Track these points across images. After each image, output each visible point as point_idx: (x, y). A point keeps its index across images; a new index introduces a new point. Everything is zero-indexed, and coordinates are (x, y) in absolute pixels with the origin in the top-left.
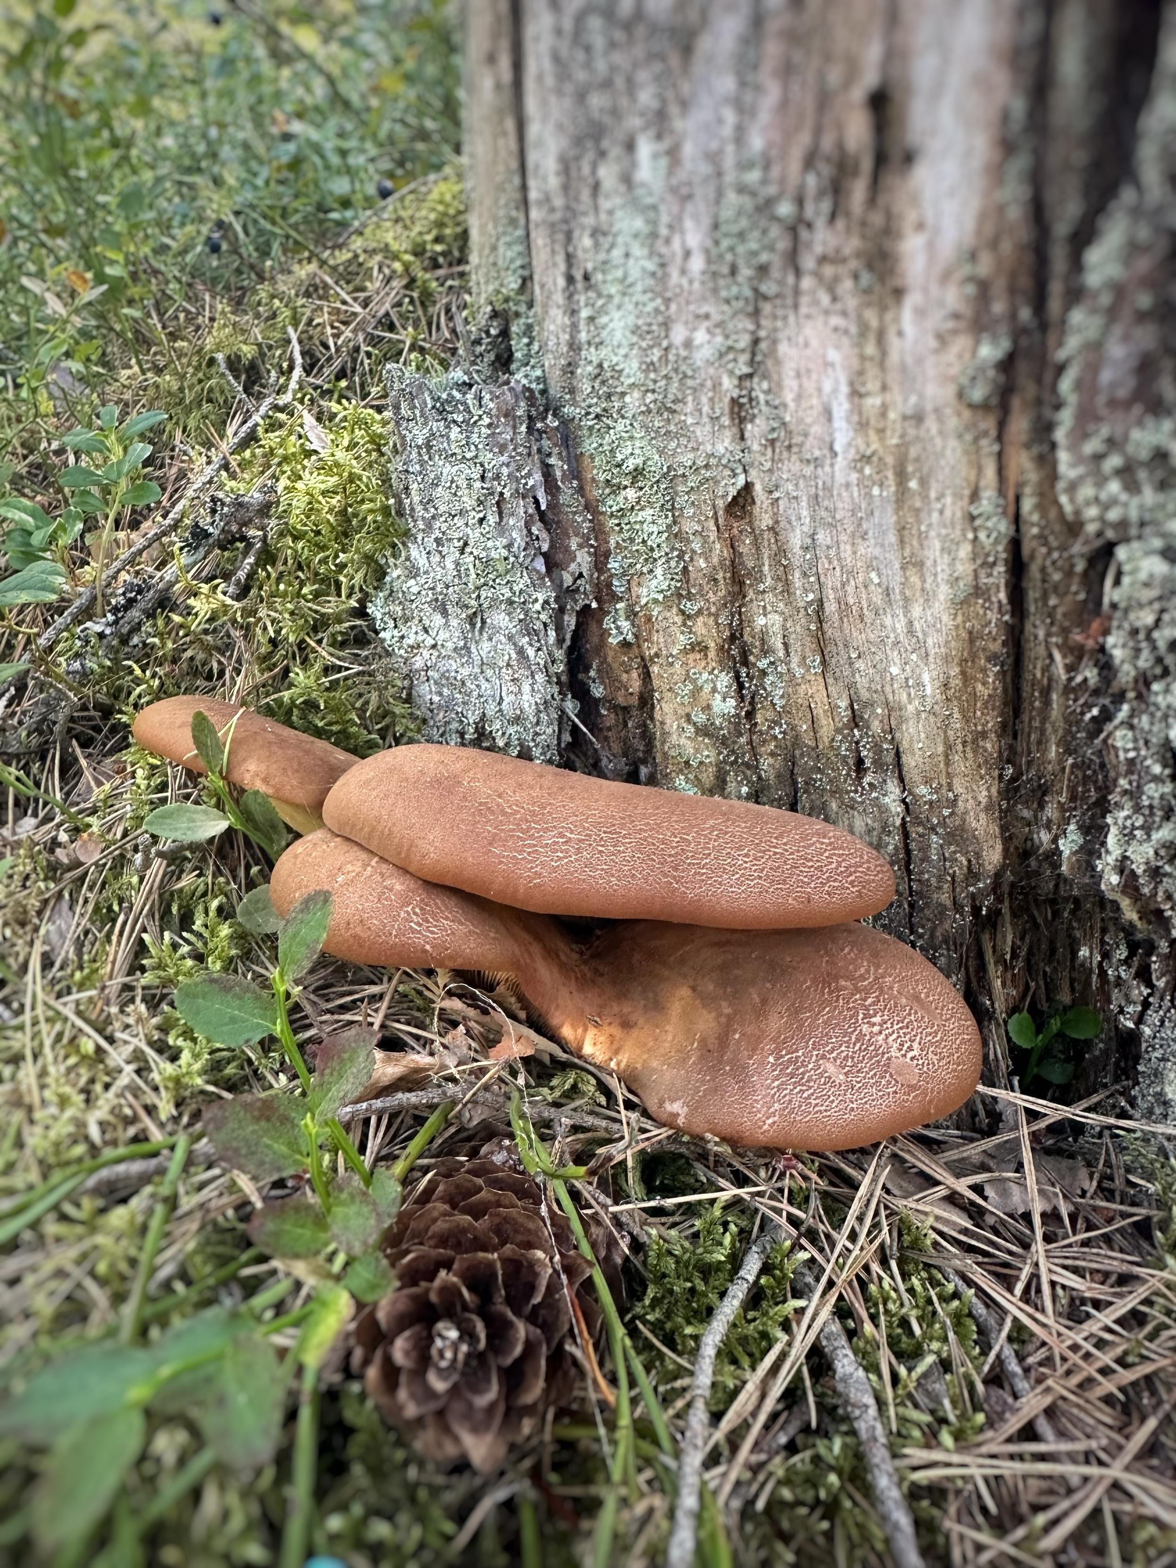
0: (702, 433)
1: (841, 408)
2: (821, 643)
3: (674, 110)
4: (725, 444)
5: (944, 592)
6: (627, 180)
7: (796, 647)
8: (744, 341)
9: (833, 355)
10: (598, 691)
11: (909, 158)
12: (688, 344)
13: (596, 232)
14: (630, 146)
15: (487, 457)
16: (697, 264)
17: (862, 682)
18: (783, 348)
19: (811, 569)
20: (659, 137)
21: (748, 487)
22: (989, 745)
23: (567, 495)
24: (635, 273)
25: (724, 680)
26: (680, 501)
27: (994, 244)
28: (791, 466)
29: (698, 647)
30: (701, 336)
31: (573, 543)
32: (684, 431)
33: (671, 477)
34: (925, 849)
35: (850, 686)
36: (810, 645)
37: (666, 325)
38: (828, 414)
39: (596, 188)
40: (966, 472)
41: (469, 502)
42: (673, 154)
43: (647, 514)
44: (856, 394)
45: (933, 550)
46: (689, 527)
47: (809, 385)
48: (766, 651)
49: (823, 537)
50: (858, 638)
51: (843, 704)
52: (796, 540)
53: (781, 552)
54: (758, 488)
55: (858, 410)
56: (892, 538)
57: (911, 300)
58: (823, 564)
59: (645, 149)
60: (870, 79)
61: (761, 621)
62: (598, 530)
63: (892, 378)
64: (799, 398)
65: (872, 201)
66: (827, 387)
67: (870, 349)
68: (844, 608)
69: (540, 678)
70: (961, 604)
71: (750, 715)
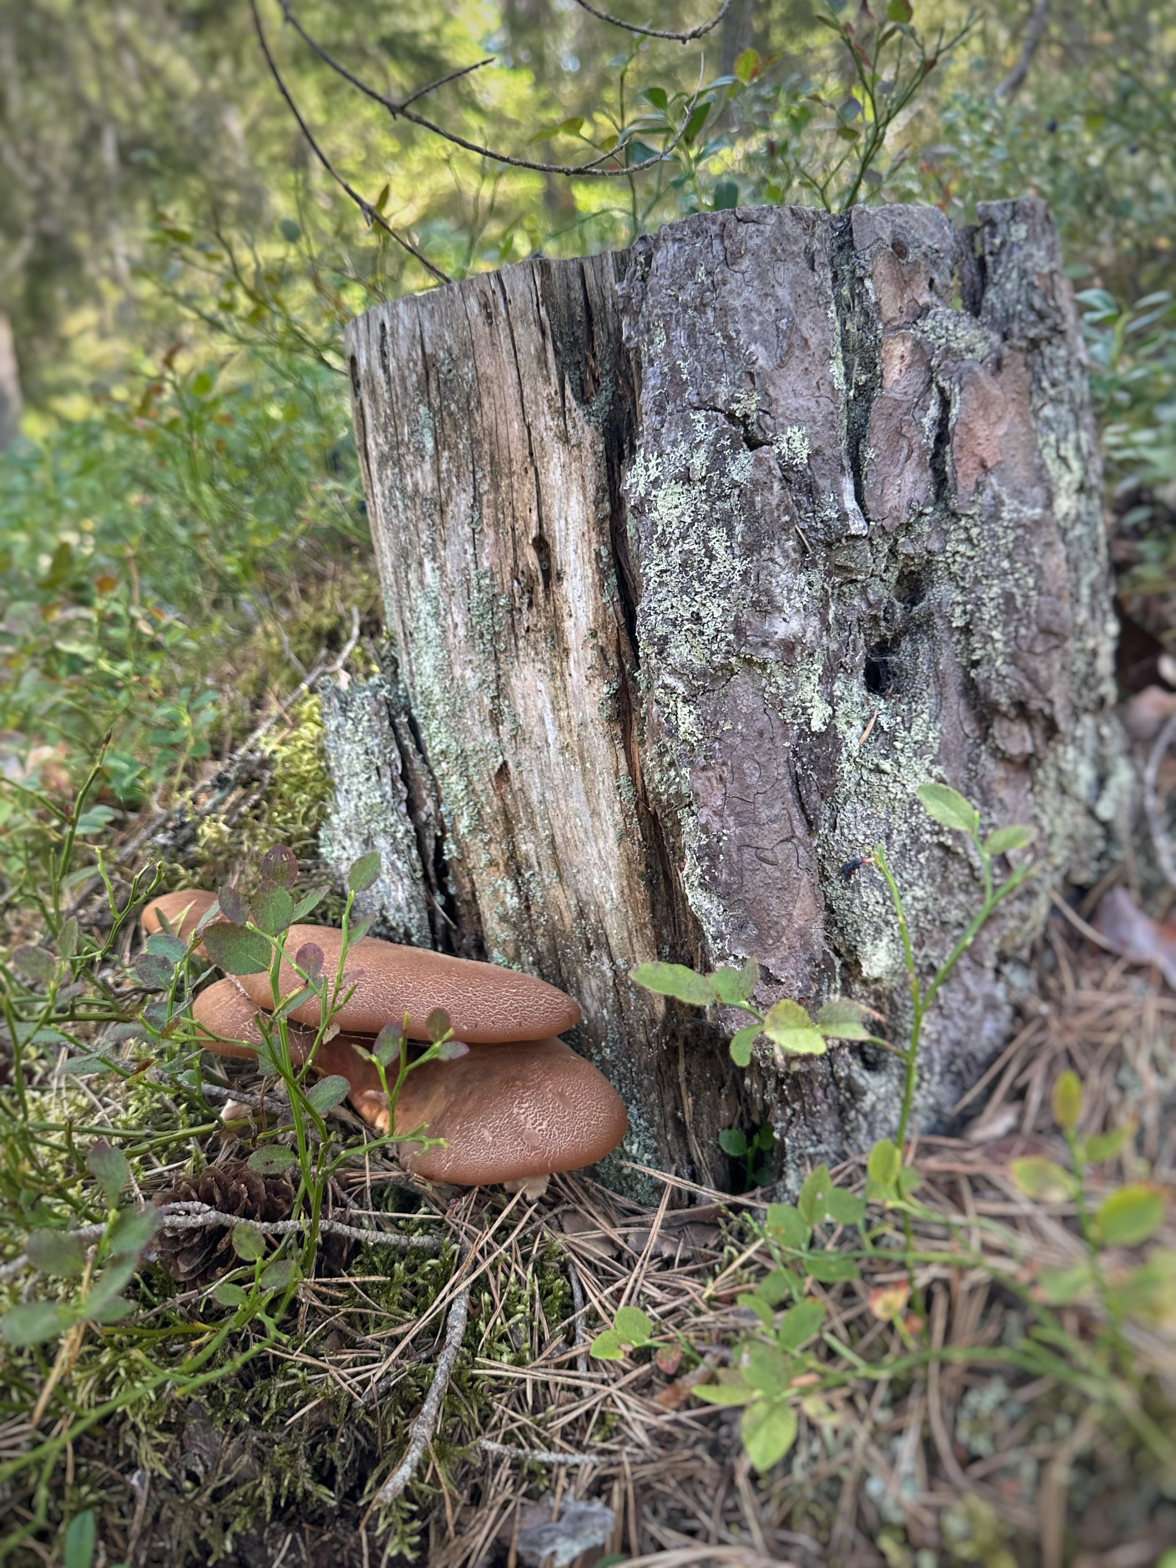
0: (476, 730)
1: (549, 717)
2: (557, 863)
3: (440, 545)
4: (489, 737)
5: (612, 835)
6: (421, 582)
7: (544, 864)
8: (492, 676)
9: (541, 686)
10: (452, 890)
11: (560, 578)
12: (463, 677)
13: (411, 610)
14: (421, 564)
15: (368, 739)
16: (461, 632)
17: (582, 889)
18: (513, 681)
19: (545, 815)
20: (434, 559)
21: (505, 764)
22: (649, 932)
23: (417, 762)
24: (431, 636)
25: (510, 886)
26: (472, 770)
27: (605, 627)
28: (526, 752)
29: (492, 863)
30: (469, 673)
31: (424, 793)
32: (466, 730)
33: (463, 756)
34: (628, 1002)
35: (576, 891)
36: (552, 865)
37: (450, 666)
38: (542, 720)
39: (408, 584)
40: (611, 759)
41: (358, 768)
42: (442, 568)
43: (454, 778)
44: (555, 710)
45: (603, 806)
46: (479, 787)
47: (530, 703)
48: (530, 867)
49: (549, 796)
50: (577, 860)
51: (573, 902)
52: (535, 797)
53: (528, 804)
54: (511, 765)
55: (557, 718)
56: (583, 798)
57: (573, 655)
58: (551, 813)
59: (428, 565)
60: (534, 532)
61: (524, 847)
62: (436, 787)
63: (570, 699)
64: (525, 711)
65: (547, 597)
66: (540, 704)
67: (558, 683)
68: (567, 841)
69: (406, 881)
70: (620, 839)
71: (528, 908)
